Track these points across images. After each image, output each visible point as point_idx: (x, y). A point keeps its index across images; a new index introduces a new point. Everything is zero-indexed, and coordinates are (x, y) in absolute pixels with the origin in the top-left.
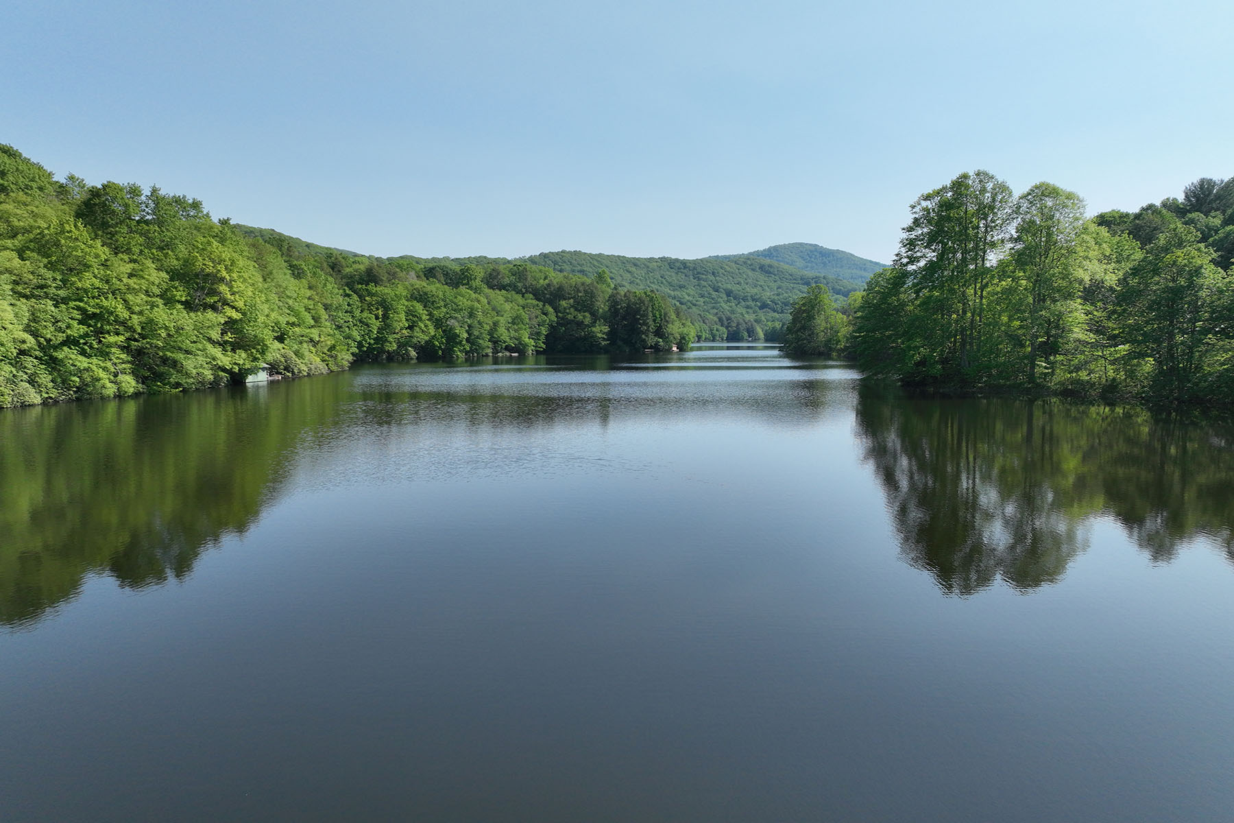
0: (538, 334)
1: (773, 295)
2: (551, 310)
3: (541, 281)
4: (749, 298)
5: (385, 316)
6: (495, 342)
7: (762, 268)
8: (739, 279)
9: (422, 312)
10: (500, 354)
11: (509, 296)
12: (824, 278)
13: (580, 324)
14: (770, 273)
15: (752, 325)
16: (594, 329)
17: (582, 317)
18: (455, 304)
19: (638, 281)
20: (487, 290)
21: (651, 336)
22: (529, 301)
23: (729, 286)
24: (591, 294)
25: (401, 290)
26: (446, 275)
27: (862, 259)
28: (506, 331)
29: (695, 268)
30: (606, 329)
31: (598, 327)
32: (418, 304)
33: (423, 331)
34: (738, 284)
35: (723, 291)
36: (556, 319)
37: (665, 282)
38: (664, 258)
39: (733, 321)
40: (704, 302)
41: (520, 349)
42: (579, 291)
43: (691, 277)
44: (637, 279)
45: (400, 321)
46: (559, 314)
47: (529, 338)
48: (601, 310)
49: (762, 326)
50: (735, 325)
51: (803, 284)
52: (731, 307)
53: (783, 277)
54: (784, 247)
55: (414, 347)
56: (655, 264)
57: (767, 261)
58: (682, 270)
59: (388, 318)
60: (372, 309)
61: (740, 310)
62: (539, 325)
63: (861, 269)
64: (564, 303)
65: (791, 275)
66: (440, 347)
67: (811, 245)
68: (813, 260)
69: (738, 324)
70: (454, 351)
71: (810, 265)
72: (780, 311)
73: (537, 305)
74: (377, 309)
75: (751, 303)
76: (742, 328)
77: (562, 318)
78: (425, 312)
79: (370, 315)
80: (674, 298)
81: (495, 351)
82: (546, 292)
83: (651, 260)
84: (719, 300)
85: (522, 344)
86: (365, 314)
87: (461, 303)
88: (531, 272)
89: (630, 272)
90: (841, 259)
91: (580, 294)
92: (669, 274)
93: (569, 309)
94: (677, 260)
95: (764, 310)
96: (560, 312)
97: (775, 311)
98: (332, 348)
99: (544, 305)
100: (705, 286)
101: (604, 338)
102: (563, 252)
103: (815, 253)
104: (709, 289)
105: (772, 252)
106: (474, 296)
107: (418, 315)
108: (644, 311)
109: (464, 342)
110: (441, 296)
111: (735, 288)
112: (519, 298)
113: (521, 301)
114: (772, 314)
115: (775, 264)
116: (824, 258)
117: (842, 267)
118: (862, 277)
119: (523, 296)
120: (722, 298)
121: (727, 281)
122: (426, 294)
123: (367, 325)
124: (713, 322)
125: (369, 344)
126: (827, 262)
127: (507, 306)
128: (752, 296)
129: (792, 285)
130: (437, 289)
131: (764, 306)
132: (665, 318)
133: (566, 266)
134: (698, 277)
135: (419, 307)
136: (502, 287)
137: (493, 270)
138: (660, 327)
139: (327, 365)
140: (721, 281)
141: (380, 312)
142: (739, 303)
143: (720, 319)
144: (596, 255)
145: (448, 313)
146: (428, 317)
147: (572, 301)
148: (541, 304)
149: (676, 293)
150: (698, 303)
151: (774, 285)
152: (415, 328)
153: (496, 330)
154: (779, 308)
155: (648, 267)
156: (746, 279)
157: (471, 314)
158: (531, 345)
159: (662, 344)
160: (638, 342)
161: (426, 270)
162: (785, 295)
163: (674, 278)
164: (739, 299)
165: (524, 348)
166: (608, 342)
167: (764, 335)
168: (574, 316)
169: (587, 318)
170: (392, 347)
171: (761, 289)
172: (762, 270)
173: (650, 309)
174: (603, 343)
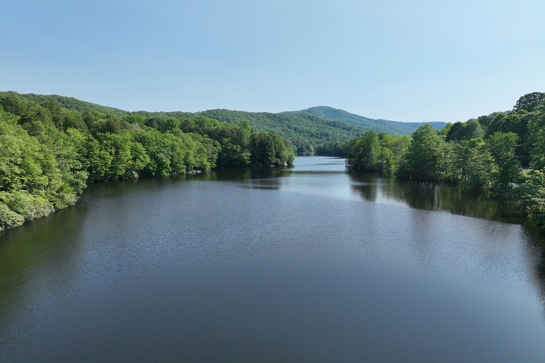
0: (212, 158)
1: (316, 130)
2: (218, 143)
3: (212, 127)
5: (117, 153)
6: (187, 164)
7: (309, 117)
8: (300, 123)
9: (141, 149)
10: (190, 172)
11: (195, 136)
12: (337, 122)
13: (235, 151)
14: (313, 120)
15: (308, 144)
16: (243, 154)
17: (236, 148)
18: (163, 143)
19: (254, 124)
20: (182, 134)
21: (274, 158)
22: (206, 139)
23: (295, 126)
24: (240, 135)
25: (128, 135)
26: (159, 123)
27: (350, 113)
28: (194, 158)
29: (279, 118)
30: (249, 154)
31: (245, 153)
32: (139, 144)
33: (142, 161)
34: (299, 125)
35: (293, 128)
36: (221, 149)
37: (266, 124)
38: (265, 112)
39: (299, 143)
40: (285, 134)
41: (202, 168)
42: (233, 133)
43: (278, 122)
45: (127, 154)
46: (223, 146)
47: (207, 161)
48: (245, 143)
49: (313, 145)
50: (300, 145)
51: (328, 125)
52: (297, 136)
53: (319, 122)
54: (316, 108)
55: (137, 171)
56: (261, 115)
57: (311, 115)
58: (273, 118)
59: (118, 154)
60: (107, 149)
61: (301, 137)
62: (212, 153)
63: (350, 118)
64: (225, 140)
65: (322, 121)
66: (153, 170)
67: (328, 107)
68: (329, 114)
69: (302, 144)
70: (162, 173)
71: (327, 116)
72: (320, 138)
73: (211, 141)
74: (111, 148)
75: (306, 134)
76: (304, 146)
77: (225, 148)
78: (143, 149)
79: (106, 153)
81: (188, 170)
82: (215, 133)
83: (259, 113)
84: (291, 132)
85: (203, 165)
86: (103, 153)
87: (166, 142)
88: (206, 122)
89: (250, 119)
90: (341, 113)
91: (234, 135)
92: (267, 120)
93: (229, 143)
94: (271, 114)
95: (312, 137)
96: (223, 144)
97: (317, 138)
99: (214, 141)
100: (284, 126)
101: (248, 159)
102: (218, 109)
103: (330, 111)
104: (286, 127)
105: (310, 110)
106: (174, 137)
107: (139, 151)
108: (270, 144)
109: (169, 167)
110: (154, 139)
111: (298, 127)
112: (200, 136)
113: (202, 139)
114: (316, 139)
115: (315, 116)
117: (342, 117)
118: (351, 122)
119: (202, 136)
120: (292, 132)
121: (294, 124)
122: (144, 137)
123: (104, 159)
124: (291, 144)
125: (106, 171)
126: (335, 115)
127: (194, 143)
128: (306, 131)
129: (323, 125)
130: (152, 134)
131: (312, 135)
132: (280, 148)
133: (220, 117)
134: (281, 122)
135: (140, 146)
136: (191, 131)
137: (185, 121)
138: (278, 152)
139: (54, 205)
140: (292, 124)
141: (113, 151)
142: (301, 134)
143: (294, 142)
144: (233, 111)
145: (158, 149)
146: (145, 152)
147: (230, 138)
148: (212, 140)
149: (272, 129)
150: (282, 134)
151: (315, 126)
152: (137, 159)
153: (188, 158)
154: (319, 136)
155: (258, 117)
156: (303, 123)
157: (173, 149)
158: (208, 165)
159: (279, 162)
160: (267, 161)
161: (147, 121)
162: (322, 130)
163: (270, 122)
164: (300, 132)
165: (205, 167)
166: (251, 162)
167: (314, 150)
168: (232, 147)
169: (238, 148)
170: (122, 172)
171: (310, 127)
172: (309, 119)
173: (273, 143)
174: (248, 162)
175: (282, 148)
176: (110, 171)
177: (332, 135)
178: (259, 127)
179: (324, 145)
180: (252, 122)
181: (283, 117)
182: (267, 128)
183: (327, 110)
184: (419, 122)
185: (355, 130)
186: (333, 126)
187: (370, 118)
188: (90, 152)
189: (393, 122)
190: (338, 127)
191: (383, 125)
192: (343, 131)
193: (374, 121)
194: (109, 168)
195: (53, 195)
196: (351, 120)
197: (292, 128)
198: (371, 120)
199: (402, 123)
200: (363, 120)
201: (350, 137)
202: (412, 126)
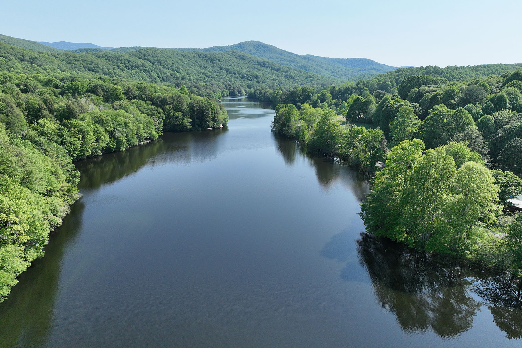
0: (159, 128)
1: (247, 71)
2: (161, 111)
3: (154, 94)
4: (236, 73)
5: (83, 137)
6: (139, 137)
7: (240, 56)
8: (231, 63)
10: (142, 143)
11: (140, 104)
12: (267, 62)
13: (177, 118)
14: (244, 59)
15: (240, 89)
16: (184, 121)
17: (177, 115)
18: (118, 122)
21: (211, 122)
22: (150, 106)
23: (227, 67)
24: (180, 101)
26: (103, 90)
27: (280, 49)
28: (144, 131)
29: (210, 58)
30: (190, 120)
31: (186, 119)
32: (99, 125)
33: (104, 141)
34: (230, 65)
36: (165, 116)
39: (231, 87)
40: (217, 76)
41: (151, 138)
42: (174, 100)
43: (209, 62)
44: (185, 63)
45: (91, 137)
46: (166, 113)
47: (155, 132)
48: (186, 110)
49: (244, 89)
51: (258, 65)
52: (228, 77)
53: (249, 61)
54: (246, 43)
55: (101, 150)
56: (192, 55)
57: (241, 52)
58: (205, 58)
59: (85, 138)
60: (76, 135)
61: (233, 79)
64: (168, 107)
65: (253, 60)
66: (113, 148)
67: (258, 42)
68: (259, 49)
69: (234, 88)
70: (121, 149)
71: (258, 51)
72: (250, 80)
73: (154, 108)
74: (79, 134)
75: (238, 76)
76: (236, 90)
77: (168, 115)
78: (103, 129)
79: (75, 139)
80: (203, 74)
81: (140, 142)
82: (158, 101)
86: (73, 139)
87: (120, 120)
88: (147, 88)
89: (181, 60)
90: (271, 49)
91: (175, 102)
92: (199, 60)
93: (171, 110)
95: (243, 79)
96: (166, 111)
97: (248, 80)
98: (69, 191)
99: (158, 108)
100: (216, 67)
101: (189, 125)
103: (260, 46)
104: (218, 68)
105: (241, 46)
107: (100, 132)
108: (207, 111)
109: (125, 143)
110: (109, 119)
111: (230, 68)
112: (144, 103)
113: (146, 106)
114: (247, 82)
116: (264, 49)
117: (272, 53)
119: (146, 103)
120: (224, 73)
121: (226, 64)
122: (102, 119)
123: (75, 145)
124: (223, 87)
125: (77, 154)
127: (143, 117)
128: (237, 72)
129: (253, 66)
131: (243, 77)
132: (216, 113)
133: (151, 58)
135: (100, 128)
136: (135, 98)
137: (128, 89)
138: (215, 117)
140: (223, 64)
141: (81, 136)
142: (232, 75)
143: (226, 86)
145: (115, 128)
146: (105, 132)
147: (171, 105)
148: (156, 107)
150: (214, 76)
151: (246, 66)
152: (99, 140)
153: (139, 131)
154: (250, 78)
155: (189, 57)
156: (233, 63)
157: (126, 125)
158: (156, 135)
159: (216, 125)
160: (205, 125)
161: (91, 87)
162: (252, 72)
163: (201, 62)
164: (232, 73)
165: (153, 137)
166: (191, 127)
167: (245, 93)
168: (174, 114)
169: (179, 114)
170: (88, 153)
171: (240, 68)
172: (240, 58)
173: (210, 109)
174: (189, 127)
175: (217, 112)
176: (80, 153)
177: (262, 77)
178: (191, 69)
179: (255, 91)
180: (183, 63)
181: (215, 56)
182: (199, 69)
183: (257, 46)
184: (344, 58)
185: (284, 71)
186: (263, 66)
187: (298, 54)
188: (64, 141)
189: (321, 57)
190: (267, 67)
191: (311, 62)
192: (273, 71)
193: (302, 57)
194: (79, 151)
195: (65, 195)
196: (281, 56)
197: (224, 69)
198: (299, 56)
199: (328, 59)
200: (292, 57)
201: (279, 79)
202: (338, 62)
